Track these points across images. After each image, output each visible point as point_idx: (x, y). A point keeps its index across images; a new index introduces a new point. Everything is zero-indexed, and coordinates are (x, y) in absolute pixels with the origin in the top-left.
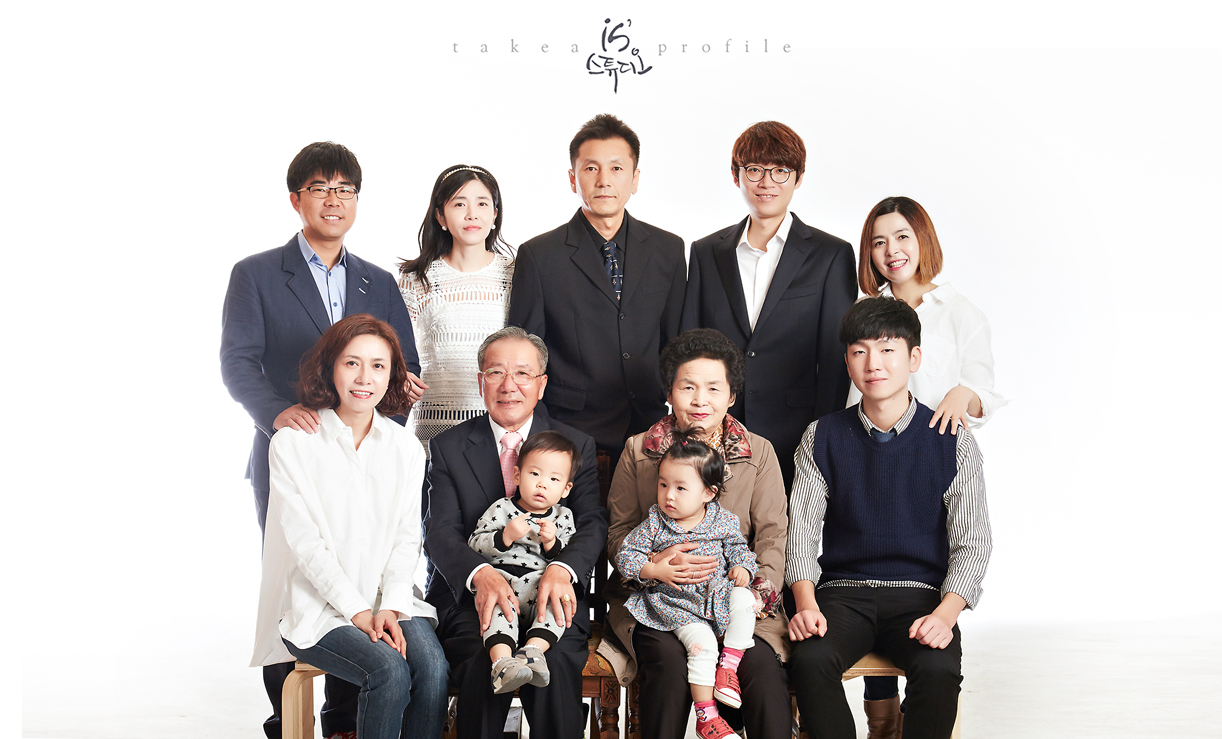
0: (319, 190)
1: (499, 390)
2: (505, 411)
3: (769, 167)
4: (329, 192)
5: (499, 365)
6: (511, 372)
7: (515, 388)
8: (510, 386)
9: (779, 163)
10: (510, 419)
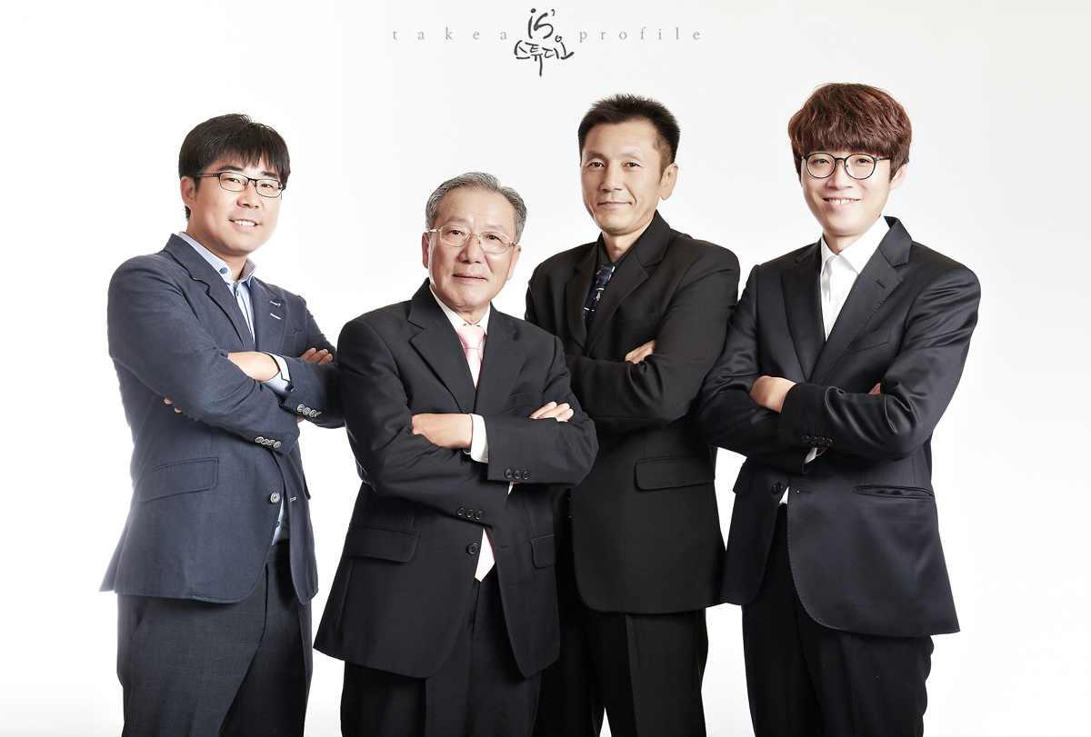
0: (232, 180)
1: (459, 259)
2: (463, 287)
3: (844, 155)
4: (246, 184)
5: (461, 220)
6: (477, 232)
7: (481, 258)
8: (475, 253)
9: (857, 147)
10: (469, 300)
